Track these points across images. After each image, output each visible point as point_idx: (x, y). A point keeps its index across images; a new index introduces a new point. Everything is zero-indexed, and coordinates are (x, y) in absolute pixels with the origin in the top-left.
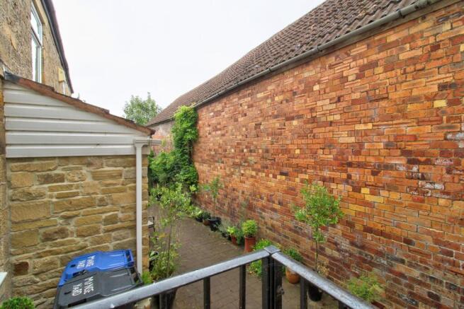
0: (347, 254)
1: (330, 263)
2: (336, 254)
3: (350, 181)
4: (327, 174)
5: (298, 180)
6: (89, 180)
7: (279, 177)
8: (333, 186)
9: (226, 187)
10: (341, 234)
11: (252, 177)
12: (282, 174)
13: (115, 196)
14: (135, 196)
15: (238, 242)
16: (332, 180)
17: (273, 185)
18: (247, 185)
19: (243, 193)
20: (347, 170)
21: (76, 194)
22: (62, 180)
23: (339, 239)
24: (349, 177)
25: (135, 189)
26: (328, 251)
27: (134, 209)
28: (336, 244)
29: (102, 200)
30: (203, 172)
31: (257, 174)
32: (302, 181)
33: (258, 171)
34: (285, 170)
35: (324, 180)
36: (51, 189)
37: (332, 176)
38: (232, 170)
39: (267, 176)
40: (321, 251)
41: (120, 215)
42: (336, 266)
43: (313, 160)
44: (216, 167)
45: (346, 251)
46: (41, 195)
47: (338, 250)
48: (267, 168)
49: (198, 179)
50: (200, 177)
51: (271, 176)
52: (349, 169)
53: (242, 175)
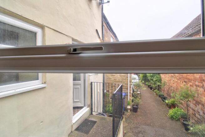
0: (202, 117)
1: (197, 120)
2: (199, 117)
3: (203, 87)
4: (197, 83)
5: (189, 85)
6: (119, 76)
7: (184, 83)
8: (199, 89)
9: (169, 85)
10: (200, 108)
11: (176, 82)
12: (185, 82)
13: (124, 81)
14: (128, 81)
15: (169, 106)
16: (198, 86)
17: (182, 85)
18: (175, 85)
19: (174, 88)
20: (202, 82)
21: (116, 79)
22: (114, 76)
23: (200, 111)
24: (203, 85)
25: (128, 79)
26: (197, 115)
27: (128, 84)
28: (199, 112)
29: (121, 81)
30: (163, 78)
31: (178, 81)
32: (191, 86)
33: (178, 79)
34: (186, 80)
35: (196, 86)
36: (113, 78)
37: (199, 85)
38: (171, 78)
39: (181, 82)
40: (195, 115)
41: (125, 85)
42: (199, 121)
43: (193, 77)
44: (166, 77)
45: (202, 116)
46: (111, 78)
47: (200, 115)
48: (180, 79)
49: (161, 81)
50: (162, 80)
51: (182, 82)
52: (203, 82)
53: (174, 81)
